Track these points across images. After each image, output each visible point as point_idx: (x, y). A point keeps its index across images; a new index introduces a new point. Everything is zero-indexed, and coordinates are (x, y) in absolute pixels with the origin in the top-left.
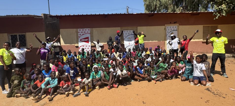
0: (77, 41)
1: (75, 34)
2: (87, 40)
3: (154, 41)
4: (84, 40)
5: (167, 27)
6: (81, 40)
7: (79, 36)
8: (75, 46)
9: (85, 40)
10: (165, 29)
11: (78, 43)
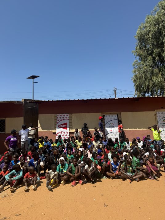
0: (55, 127)
1: (54, 120)
2: (65, 126)
3: (142, 129)
4: (62, 126)
5: (158, 113)
6: (59, 126)
7: (57, 121)
8: (53, 132)
9: (64, 127)
10: (155, 114)
11: (56, 129)
